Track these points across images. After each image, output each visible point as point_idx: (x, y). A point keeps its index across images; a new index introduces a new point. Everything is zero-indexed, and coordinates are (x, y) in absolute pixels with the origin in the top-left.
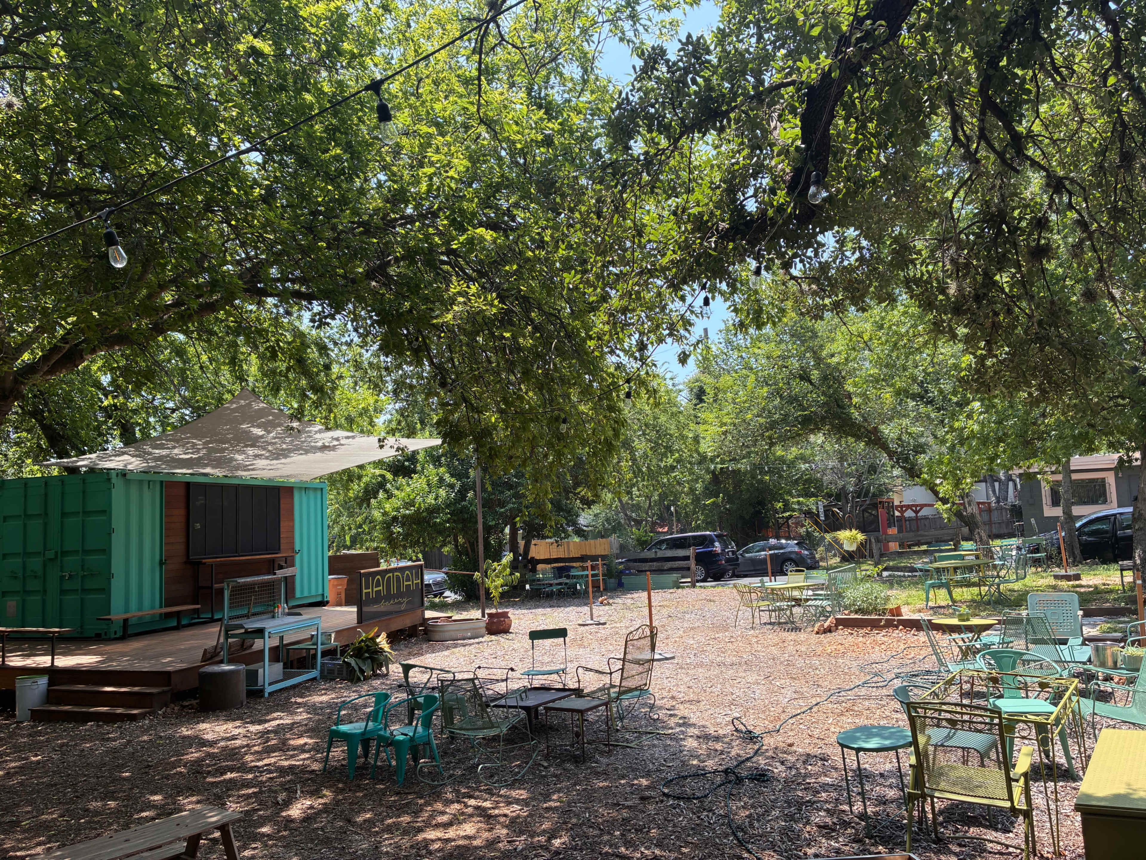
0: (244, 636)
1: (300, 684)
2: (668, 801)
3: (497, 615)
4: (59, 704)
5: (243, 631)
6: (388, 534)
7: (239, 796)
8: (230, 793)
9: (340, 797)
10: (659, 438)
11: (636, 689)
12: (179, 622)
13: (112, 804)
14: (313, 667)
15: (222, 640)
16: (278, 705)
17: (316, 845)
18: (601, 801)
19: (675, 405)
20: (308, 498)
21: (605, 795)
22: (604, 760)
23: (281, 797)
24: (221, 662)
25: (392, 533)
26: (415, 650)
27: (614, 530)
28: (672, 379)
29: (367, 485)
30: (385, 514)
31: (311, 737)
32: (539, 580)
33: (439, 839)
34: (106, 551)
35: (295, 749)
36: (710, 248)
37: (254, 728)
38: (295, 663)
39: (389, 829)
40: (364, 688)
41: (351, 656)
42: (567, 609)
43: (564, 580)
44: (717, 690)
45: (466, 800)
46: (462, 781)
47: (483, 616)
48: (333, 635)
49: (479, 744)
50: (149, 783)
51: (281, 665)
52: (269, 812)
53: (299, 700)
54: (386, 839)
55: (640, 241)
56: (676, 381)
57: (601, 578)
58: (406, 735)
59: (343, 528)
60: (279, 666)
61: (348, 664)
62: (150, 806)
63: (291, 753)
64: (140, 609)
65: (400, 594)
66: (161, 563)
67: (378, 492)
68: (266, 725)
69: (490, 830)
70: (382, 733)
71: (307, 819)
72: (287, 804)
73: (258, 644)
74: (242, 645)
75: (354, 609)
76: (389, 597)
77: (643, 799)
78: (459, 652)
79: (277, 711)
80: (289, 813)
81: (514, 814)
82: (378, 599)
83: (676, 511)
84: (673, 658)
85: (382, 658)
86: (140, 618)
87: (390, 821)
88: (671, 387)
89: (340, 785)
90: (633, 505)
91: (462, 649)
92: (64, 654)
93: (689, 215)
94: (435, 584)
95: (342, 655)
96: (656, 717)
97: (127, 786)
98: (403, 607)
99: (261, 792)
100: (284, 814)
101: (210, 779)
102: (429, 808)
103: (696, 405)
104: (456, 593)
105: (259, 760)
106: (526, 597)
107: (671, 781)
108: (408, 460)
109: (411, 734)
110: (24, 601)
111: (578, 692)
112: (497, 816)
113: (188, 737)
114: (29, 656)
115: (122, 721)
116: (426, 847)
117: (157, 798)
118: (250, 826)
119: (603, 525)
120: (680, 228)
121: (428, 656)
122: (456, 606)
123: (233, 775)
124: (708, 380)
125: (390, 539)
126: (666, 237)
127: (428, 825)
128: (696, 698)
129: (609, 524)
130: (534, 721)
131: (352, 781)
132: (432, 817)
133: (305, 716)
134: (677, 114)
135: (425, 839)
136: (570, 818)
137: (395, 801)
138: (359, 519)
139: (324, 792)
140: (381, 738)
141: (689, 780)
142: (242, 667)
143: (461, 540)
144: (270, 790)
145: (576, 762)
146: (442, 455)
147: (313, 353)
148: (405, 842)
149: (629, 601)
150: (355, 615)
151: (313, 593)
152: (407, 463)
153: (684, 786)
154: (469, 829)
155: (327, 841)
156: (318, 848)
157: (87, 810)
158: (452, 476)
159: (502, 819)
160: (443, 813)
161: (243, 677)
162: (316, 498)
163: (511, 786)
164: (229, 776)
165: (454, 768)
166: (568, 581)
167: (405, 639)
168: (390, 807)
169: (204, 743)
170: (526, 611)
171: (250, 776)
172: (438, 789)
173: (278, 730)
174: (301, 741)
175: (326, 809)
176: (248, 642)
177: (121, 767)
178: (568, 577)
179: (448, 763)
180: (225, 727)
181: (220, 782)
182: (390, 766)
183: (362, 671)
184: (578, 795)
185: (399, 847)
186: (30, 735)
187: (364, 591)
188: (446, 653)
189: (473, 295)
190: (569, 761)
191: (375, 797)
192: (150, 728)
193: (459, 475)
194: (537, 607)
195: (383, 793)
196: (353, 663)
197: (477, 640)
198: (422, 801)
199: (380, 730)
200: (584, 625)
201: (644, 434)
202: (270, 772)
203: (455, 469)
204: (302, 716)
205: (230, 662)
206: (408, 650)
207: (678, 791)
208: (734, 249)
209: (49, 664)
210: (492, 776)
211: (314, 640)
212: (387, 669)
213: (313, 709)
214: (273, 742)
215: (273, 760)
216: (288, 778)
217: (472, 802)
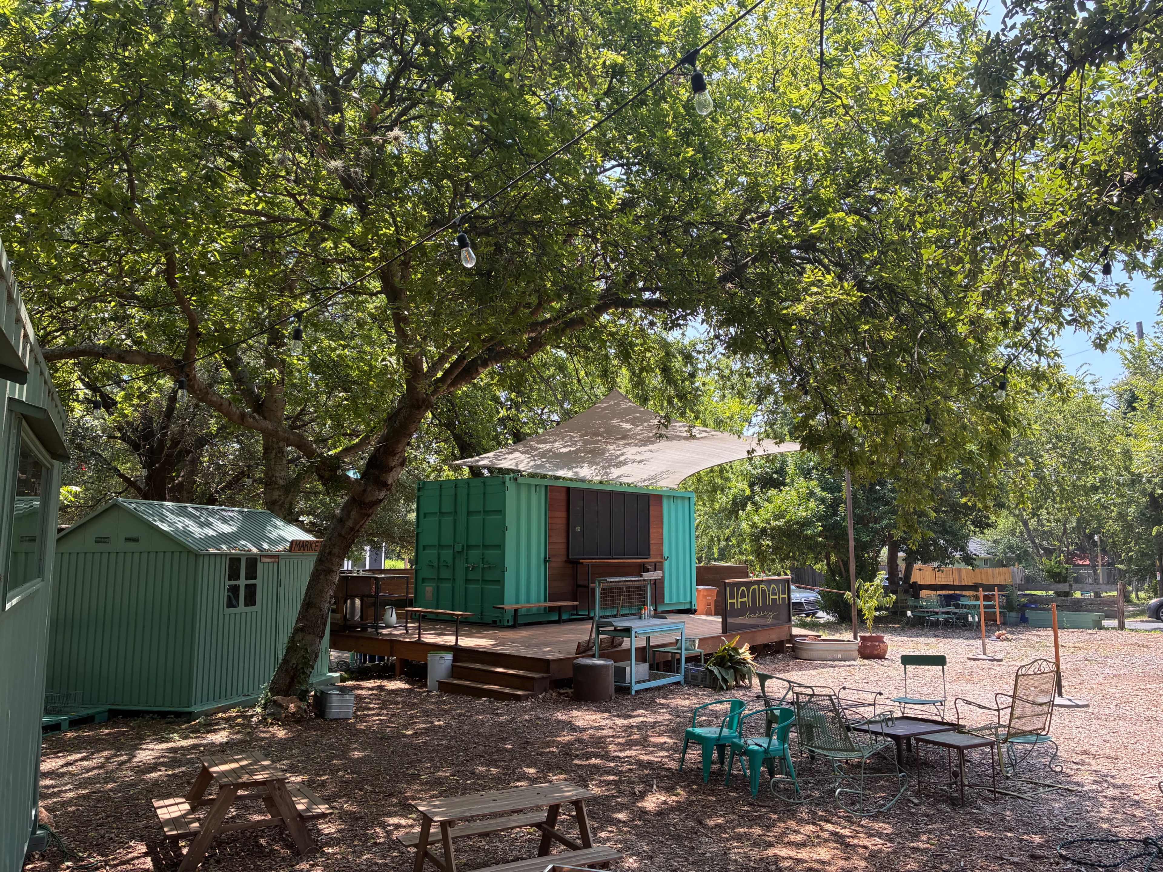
0: (613, 634)
1: (665, 686)
2: (1066, 864)
3: (870, 639)
4: (460, 679)
5: (612, 628)
6: (755, 547)
7: (601, 782)
8: (593, 776)
9: (694, 798)
10: (1075, 452)
11: (1030, 732)
12: (560, 616)
13: (494, 770)
14: (678, 671)
15: (594, 636)
16: (643, 703)
17: (667, 840)
18: (980, 851)
19: (1097, 414)
20: (676, 506)
21: (986, 845)
22: (990, 809)
23: (638, 788)
24: (593, 656)
25: (761, 545)
26: (781, 666)
27: (1019, 559)
28: (1093, 383)
29: (735, 496)
30: (754, 526)
31: (671, 737)
32: (922, 607)
33: (791, 858)
34: (500, 547)
35: (654, 746)
36: (1111, 203)
37: (620, 722)
38: (661, 666)
39: (739, 838)
40: (727, 696)
41: (714, 665)
42: (956, 641)
43: (952, 609)
44: (1142, 748)
45: (822, 823)
46: (819, 803)
47: (855, 638)
48: (697, 642)
49: (840, 768)
50: (526, 757)
51: (646, 666)
52: (626, 800)
53: (663, 701)
54: (735, 847)
55: (1020, 206)
56: (1099, 385)
57: (997, 610)
58: (761, 746)
59: (712, 540)
60: (644, 667)
61: (711, 672)
62: (524, 777)
63: (651, 749)
64: (528, 601)
65: (765, 607)
66: (545, 561)
67: (746, 504)
68: (631, 720)
69: (846, 859)
70: (736, 740)
71: (660, 813)
72: (642, 796)
73: (626, 643)
74: (612, 642)
75: (719, 619)
76: (754, 609)
77: (1033, 857)
78: (828, 672)
79: (642, 708)
80: (645, 804)
81: (876, 848)
82: (743, 611)
83: (1101, 540)
84: (1087, 706)
85: (745, 669)
86: (529, 609)
87: (741, 830)
88: (1091, 392)
89: (695, 787)
90: (1044, 532)
91: (831, 670)
92: (467, 636)
93: (1082, 167)
94: (807, 603)
95: (705, 662)
96: (1058, 769)
97: (508, 756)
98: (769, 621)
99: (620, 781)
100: (639, 804)
101: (577, 762)
102: (782, 825)
103: (1126, 414)
104: (828, 614)
105: (620, 751)
106: (907, 623)
107: (1073, 842)
108: (776, 472)
109: (766, 746)
110: (438, 587)
111: (957, 728)
112: (855, 846)
113: (563, 721)
114: (439, 635)
115: (509, 700)
116: (776, 863)
117: (532, 771)
118: (608, 810)
119: (1005, 553)
120: (1070, 183)
121: (794, 673)
122: (827, 626)
123: (597, 761)
124: (1141, 384)
125: (759, 553)
126: (1054, 197)
127: (780, 840)
128: (1113, 754)
129: (1013, 552)
130: (905, 753)
131: (706, 785)
132: (784, 834)
133: (667, 717)
134: (1062, 49)
135: (775, 855)
136: (941, 864)
137: (747, 812)
138: (727, 532)
139: (679, 791)
140: (734, 745)
141: (1095, 844)
142: (610, 663)
143: (833, 558)
144: (629, 781)
145: (953, 804)
146: (813, 468)
147: (677, 363)
148: (755, 854)
149: (1034, 638)
150: (720, 626)
151: (682, 600)
152: (775, 476)
153: (1088, 850)
154: (823, 853)
155: (677, 838)
156: (669, 843)
157: (474, 773)
158: (823, 489)
159: (861, 851)
160: (797, 832)
161: (612, 671)
162: (683, 508)
163: (875, 817)
164: (593, 761)
165: (812, 789)
166: (957, 611)
167: (772, 654)
168: (742, 816)
169: (574, 729)
170: (906, 639)
171: (612, 765)
172: (794, 808)
173: (640, 727)
174: (662, 740)
175: (678, 808)
176: (617, 640)
177: (505, 740)
178: (957, 606)
179: (806, 783)
180: (594, 717)
181: (585, 766)
182: (745, 776)
183: (725, 681)
184: (953, 840)
185: (748, 858)
186: (436, 703)
187: (729, 601)
188: (814, 672)
189: (828, 285)
190: (944, 802)
191: (728, 804)
192: (531, 709)
193: (830, 489)
194: (920, 636)
195: (736, 800)
196: (716, 672)
197: (848, 663)
198: (774, 816)
199: (735, 737)
200: (974, 660)
201: (1055, 447)
202: (630, 764)
203: (826, 482)
204: (664, 716)
205: (601, 656)
206: (774, 665)
207: (1079, 854)
208: (1145, 201)
209: (453, 643)
210: (853, 804)
211: (679, 645)
212: (750, 682)
213: (676, 712)
214: (635, 737)
215: (633, 753)
216: (646, 772)
217: (829, 827)
